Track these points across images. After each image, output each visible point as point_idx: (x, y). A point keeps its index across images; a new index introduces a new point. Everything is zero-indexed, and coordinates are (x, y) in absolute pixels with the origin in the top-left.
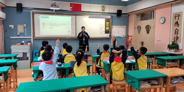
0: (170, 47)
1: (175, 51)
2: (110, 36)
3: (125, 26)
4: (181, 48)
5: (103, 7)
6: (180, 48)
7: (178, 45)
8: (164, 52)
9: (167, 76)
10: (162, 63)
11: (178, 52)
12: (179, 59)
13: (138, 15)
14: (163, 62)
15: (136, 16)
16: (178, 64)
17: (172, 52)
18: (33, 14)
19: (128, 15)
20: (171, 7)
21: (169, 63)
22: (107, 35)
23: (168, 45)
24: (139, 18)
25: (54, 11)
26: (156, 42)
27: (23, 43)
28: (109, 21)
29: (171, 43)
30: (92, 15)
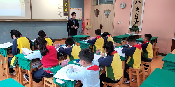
2: (69, 18)
4: (141, 30)
6: (139, 30)
7: (138, 27)
11: (138, 33)
28: (67, 2)
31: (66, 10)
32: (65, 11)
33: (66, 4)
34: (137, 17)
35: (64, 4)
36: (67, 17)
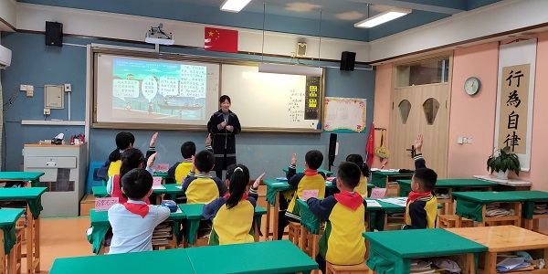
0: (494, 165)
1: (509, 178)
2: (320, 126)
3: (364, 100)
4: (527, 170)
5: (302, 41)
6: (522, 169)
7: (517, 158)
8: (477, 180)
9: (487, 248)
10: (471, 211)
11: (518, 180)
12: (521, 201)
13: (401, 68)
14: (474, 206)
15: (395, 70)
16: (516, 214)
17: (501, 178)
18: (94, 53)
19: (373, 67)
20: (496, 51)
21: (492, 213)
22: (312, 124)
23: (490, 159)
24: (406, 76)
25: (157, 47)
26: (452, 148)
27: (59, 140)
28: (317, 84)
29: (497, 154)
30: (269, 63)
31: (313, 105)
32: (310, 106)
33: (313, 88)
34: (513, 121)
35: (307, 88)
36: (316, 122)
